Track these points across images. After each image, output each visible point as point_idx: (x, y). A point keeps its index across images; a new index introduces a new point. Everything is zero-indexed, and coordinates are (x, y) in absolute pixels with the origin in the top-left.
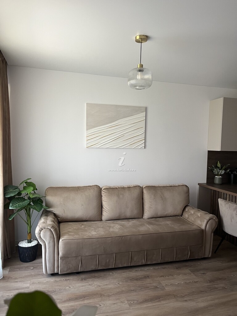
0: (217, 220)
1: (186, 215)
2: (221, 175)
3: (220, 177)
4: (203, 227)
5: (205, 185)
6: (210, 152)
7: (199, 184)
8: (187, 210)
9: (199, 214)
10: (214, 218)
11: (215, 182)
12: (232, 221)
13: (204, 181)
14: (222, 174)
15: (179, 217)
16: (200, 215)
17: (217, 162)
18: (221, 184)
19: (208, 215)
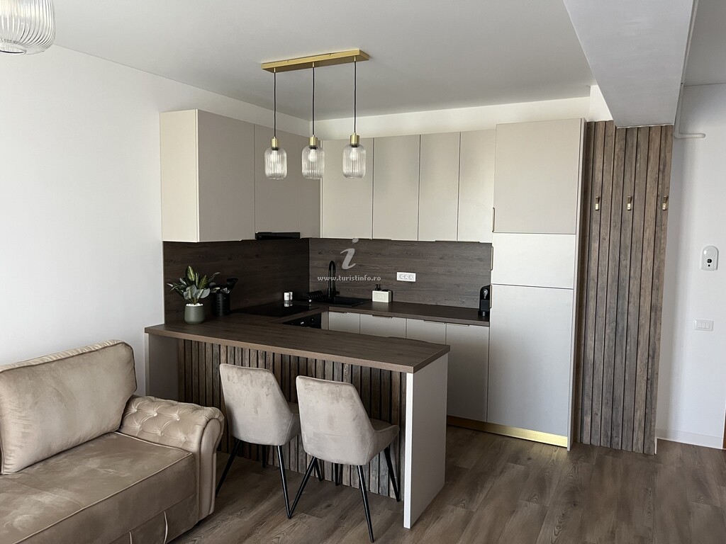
0: (222, 419)
1: (134, 426)
2: (200, 301)
3: (199, 305)
4: (194, 447)
5: (163, 328)
6: (168, 246)
7: (147, 330)
8: (134, 409)
9: (175, 416)
10: (217, 417)
11: (186, 319)
12: (256, 412)
13: (159, 319)
14: (203, 297)
15: (114, 437)
16: (180, 416)
17: (187, 270)
18: (202, 323)
19: (201, 411)
